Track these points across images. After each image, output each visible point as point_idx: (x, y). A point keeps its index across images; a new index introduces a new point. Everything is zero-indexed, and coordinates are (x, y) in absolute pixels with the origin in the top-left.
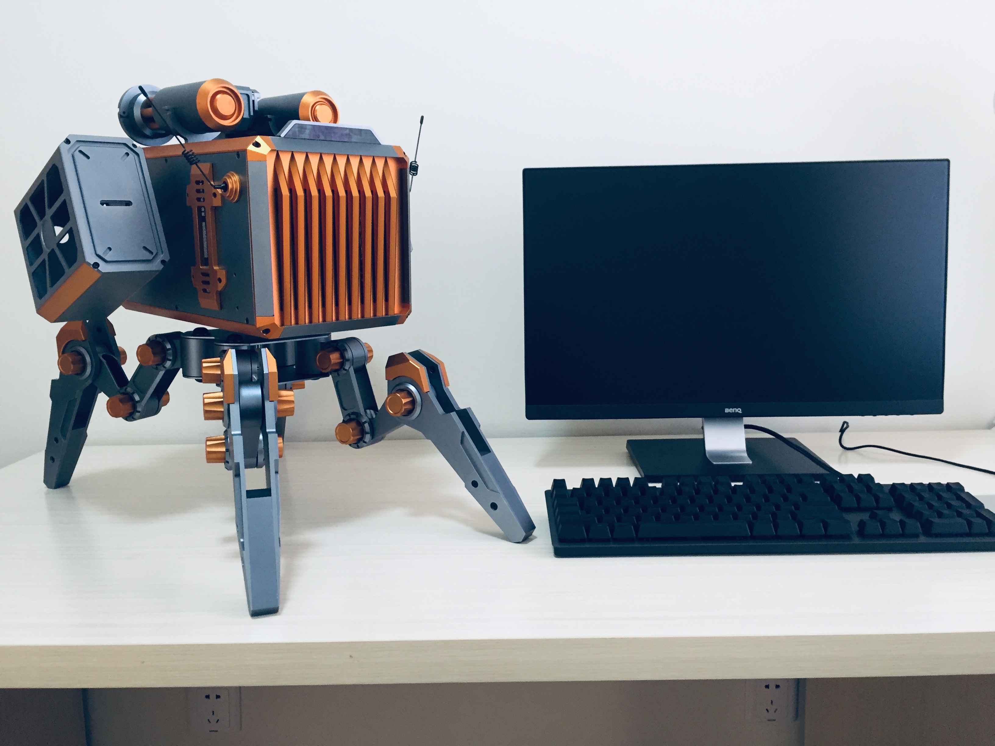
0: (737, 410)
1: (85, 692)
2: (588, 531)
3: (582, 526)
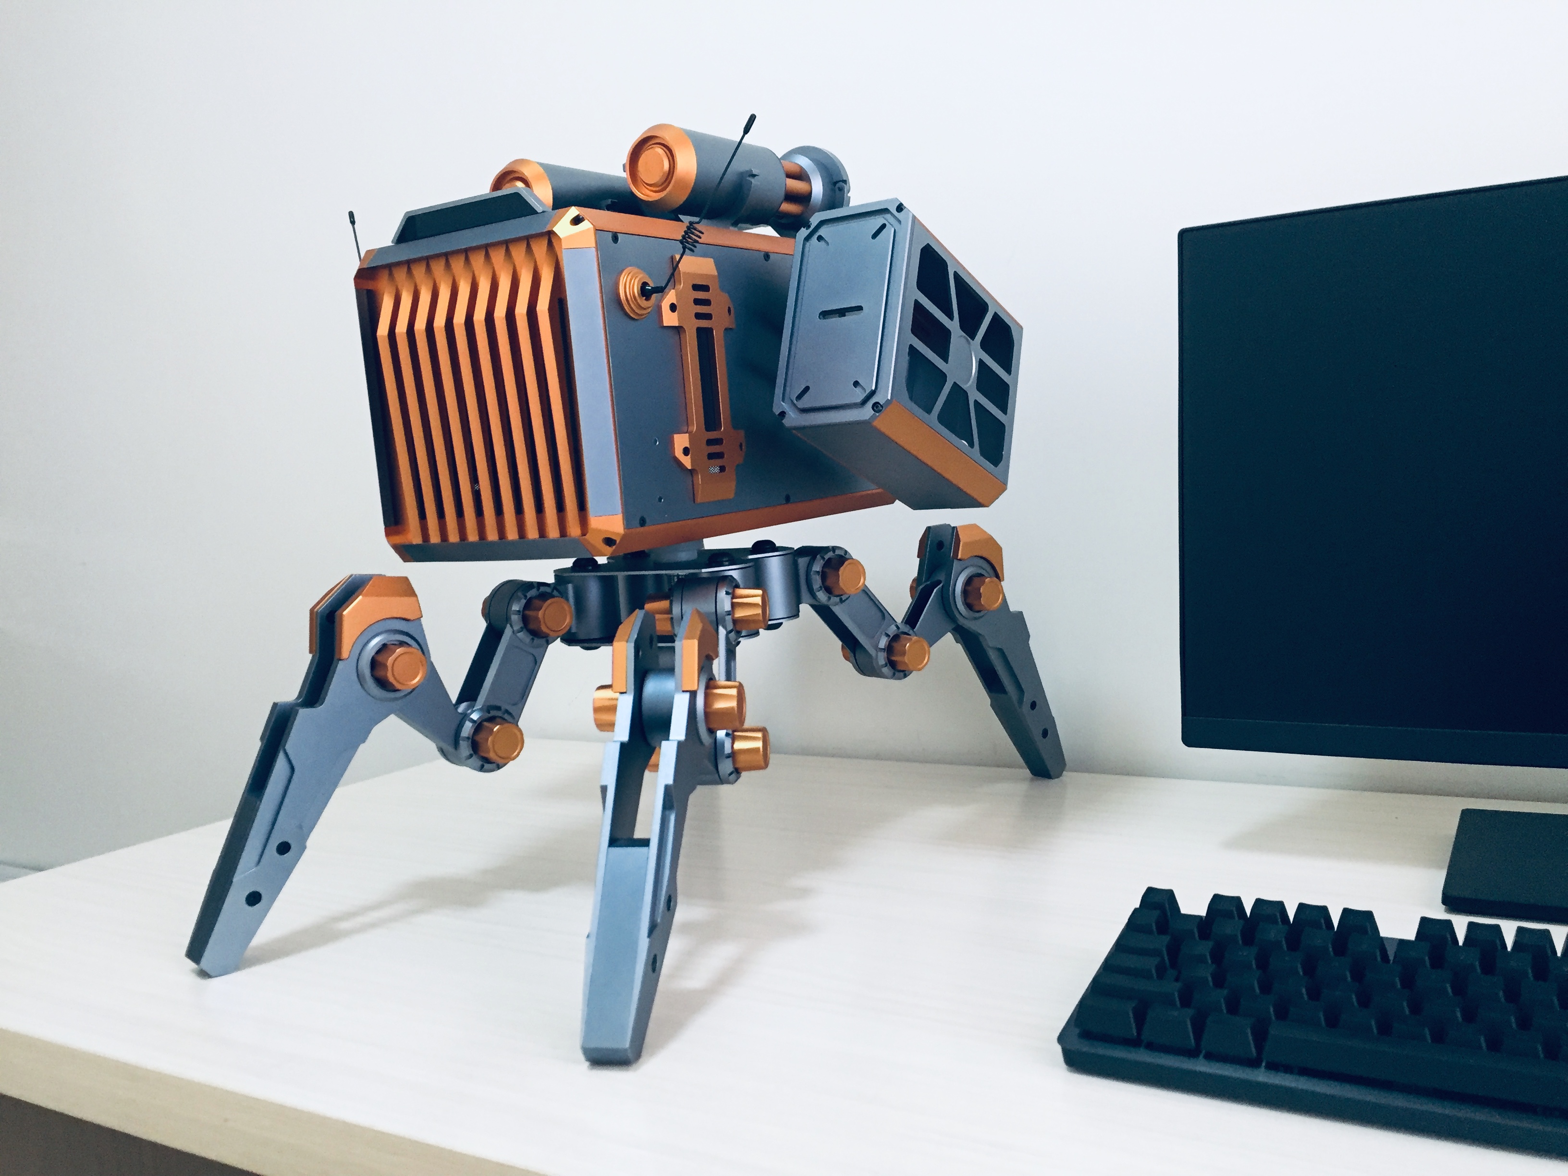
2: (1140, 1018)
3: (1129, 1008)
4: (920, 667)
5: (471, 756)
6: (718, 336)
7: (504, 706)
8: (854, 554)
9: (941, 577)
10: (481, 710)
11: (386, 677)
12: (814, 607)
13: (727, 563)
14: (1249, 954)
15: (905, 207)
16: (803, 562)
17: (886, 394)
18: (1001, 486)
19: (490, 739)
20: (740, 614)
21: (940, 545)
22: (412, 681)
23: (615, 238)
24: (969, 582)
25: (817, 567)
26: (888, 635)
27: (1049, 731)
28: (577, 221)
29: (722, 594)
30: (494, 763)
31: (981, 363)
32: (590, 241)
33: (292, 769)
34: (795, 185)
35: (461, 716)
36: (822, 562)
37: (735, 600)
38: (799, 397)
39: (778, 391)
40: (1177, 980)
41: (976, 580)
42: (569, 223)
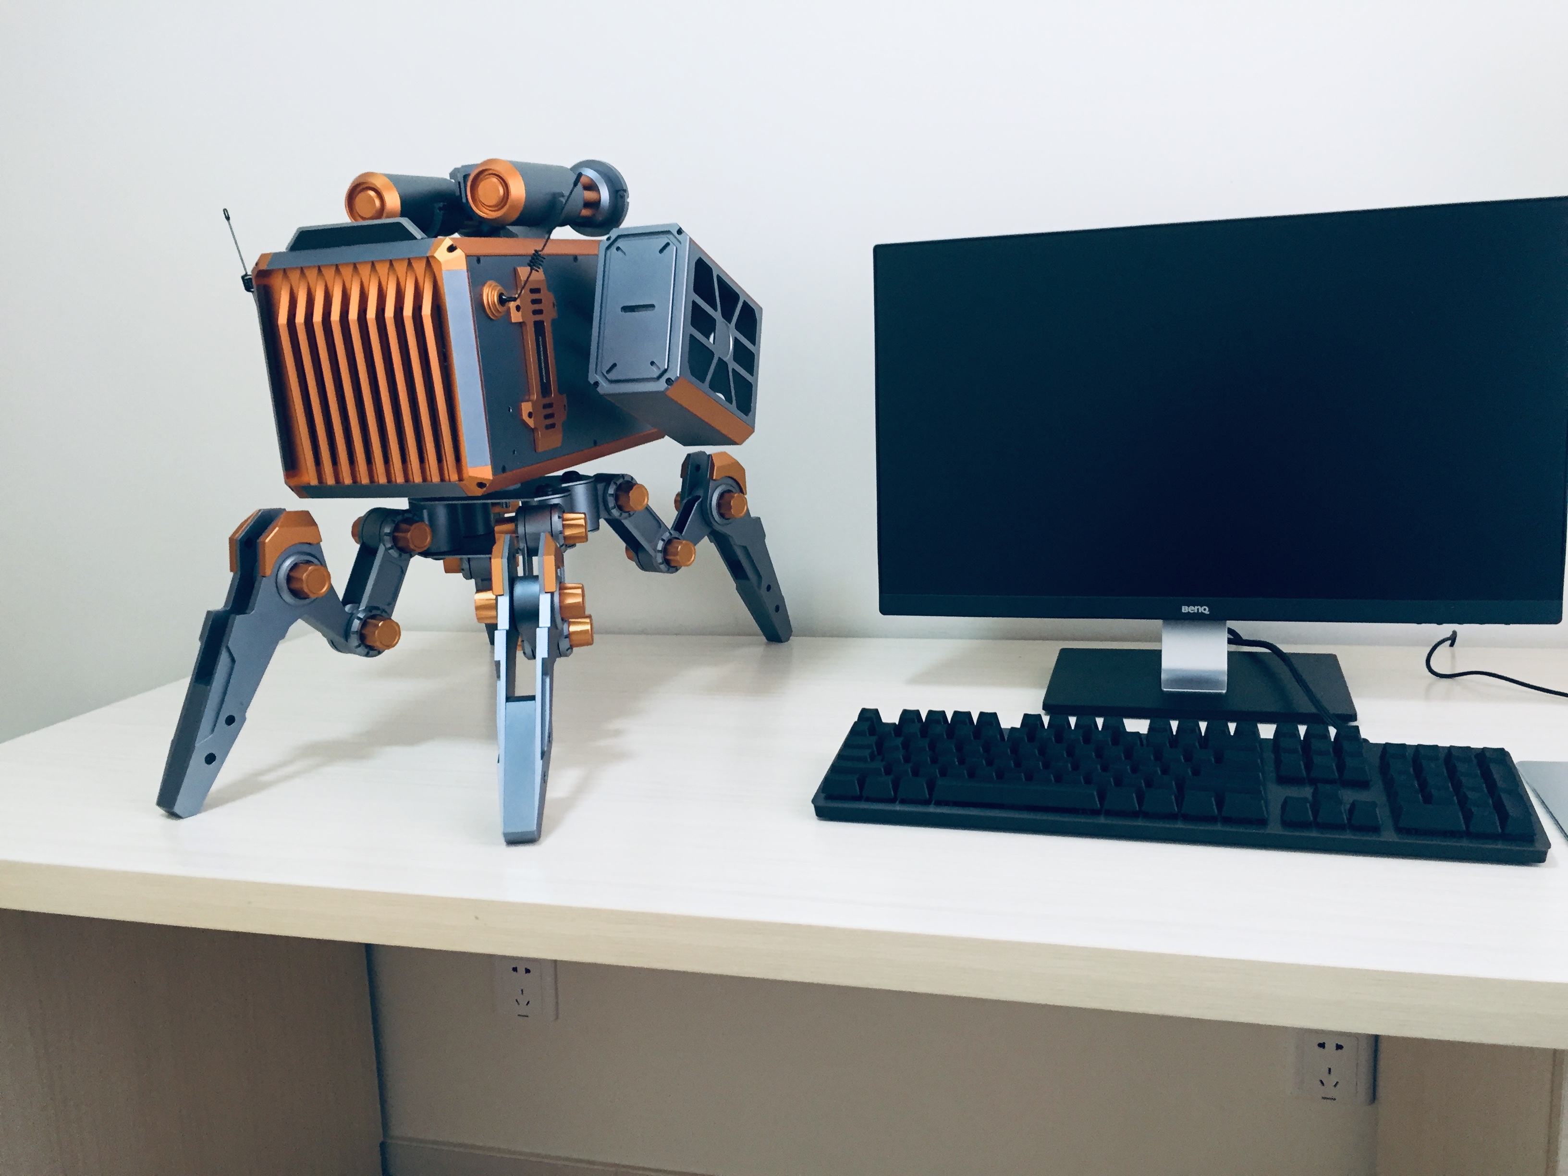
0: (1201, 610)
1: (369, 949)
2: (862, 785)
3: (855, 778)
4: (689, 563)
5: (359, 646)
6: (547, 325)
7: (381, 606)
8: (639, 480)
9: (700, 492)
10: (364, 610)
11: (302, 588)
12: (608, 521)
13: (551, 493)
14: (925, 743)
15: (684, 232)
16: (600, 487)
17: (676, 372)
18: (751, 430)
19: (376, 632)
20: (568, 532)
21: (698, 468)
22: (321, 590)
23: (479, 261)
24: (721, 496)
25: (611, 491)
26: (663, 540)
27: (780, 607)
28: (451, 249)
29: (555, 518)
30: (376, 650)
31: (736, 341)
32: (463, 266)
33: (233, 661)
34: (590, 195)
35: (350, 616)
36: (615, 487)
37: (564, 522)
38: (609, 371)
39: (592, 366)
40: (882, 761)
41: (727, 496)
42: (446, 249)
